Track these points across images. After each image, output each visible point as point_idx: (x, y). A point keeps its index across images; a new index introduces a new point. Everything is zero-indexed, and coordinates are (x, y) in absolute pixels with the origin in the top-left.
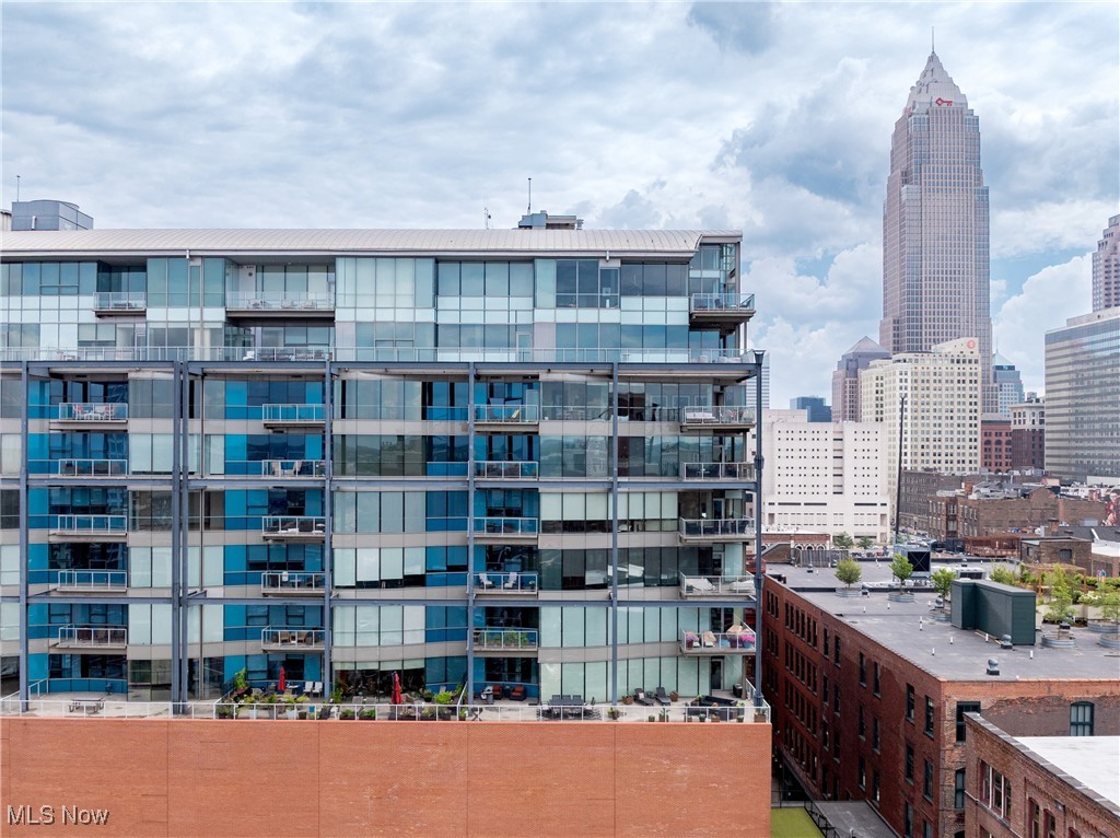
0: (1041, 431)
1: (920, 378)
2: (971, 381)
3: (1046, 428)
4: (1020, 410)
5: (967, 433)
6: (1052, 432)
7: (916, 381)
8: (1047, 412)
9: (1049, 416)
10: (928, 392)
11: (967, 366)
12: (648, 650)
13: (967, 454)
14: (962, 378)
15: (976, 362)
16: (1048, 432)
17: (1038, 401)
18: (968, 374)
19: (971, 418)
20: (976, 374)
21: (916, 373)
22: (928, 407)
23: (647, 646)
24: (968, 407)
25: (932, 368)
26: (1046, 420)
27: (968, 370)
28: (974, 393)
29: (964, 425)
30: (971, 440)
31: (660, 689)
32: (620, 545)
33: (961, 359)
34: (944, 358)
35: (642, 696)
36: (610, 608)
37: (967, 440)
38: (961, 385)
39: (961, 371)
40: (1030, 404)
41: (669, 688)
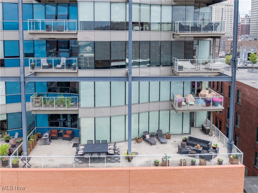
0: (249, 25)
1: (217, 10)
2: (231, 11)
3: (251, 24)
4: (243, 19)
5: (229, 25)
6: (252, 25)
7: (216, 11)
8: (251, 19)
9: (251, 21)
10: (219, 14)
11: (230, 7)
12: (152, 106)
13: (229, 31)
14: (228, 10)
15: (232, 6)
16: (251, 25)
17: (248, 17)
18: (230, 9)
19: (230, 21)
20: (232, 9)
21: (216, 9)
22: (219, 18)
23: (151, 105)
24: (230, 18)
25: (220, 7)
26: (251, 22)
27: (230, 8)
28: (231, 14)
29: (228, 23)
30: (230, 27)
31: (159, 131)
32: (133, 39)
33: (228, 5)
34: (224, 5)
35: (148, 137)
36: (127, 83)
37: (229, 27)
38: (228, 12)
39: (228, 8)
40: (246, 18)
41: (165, 130)
